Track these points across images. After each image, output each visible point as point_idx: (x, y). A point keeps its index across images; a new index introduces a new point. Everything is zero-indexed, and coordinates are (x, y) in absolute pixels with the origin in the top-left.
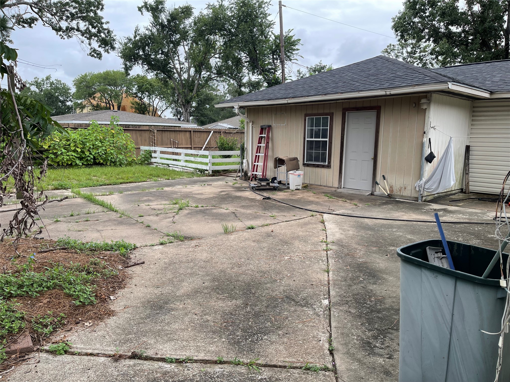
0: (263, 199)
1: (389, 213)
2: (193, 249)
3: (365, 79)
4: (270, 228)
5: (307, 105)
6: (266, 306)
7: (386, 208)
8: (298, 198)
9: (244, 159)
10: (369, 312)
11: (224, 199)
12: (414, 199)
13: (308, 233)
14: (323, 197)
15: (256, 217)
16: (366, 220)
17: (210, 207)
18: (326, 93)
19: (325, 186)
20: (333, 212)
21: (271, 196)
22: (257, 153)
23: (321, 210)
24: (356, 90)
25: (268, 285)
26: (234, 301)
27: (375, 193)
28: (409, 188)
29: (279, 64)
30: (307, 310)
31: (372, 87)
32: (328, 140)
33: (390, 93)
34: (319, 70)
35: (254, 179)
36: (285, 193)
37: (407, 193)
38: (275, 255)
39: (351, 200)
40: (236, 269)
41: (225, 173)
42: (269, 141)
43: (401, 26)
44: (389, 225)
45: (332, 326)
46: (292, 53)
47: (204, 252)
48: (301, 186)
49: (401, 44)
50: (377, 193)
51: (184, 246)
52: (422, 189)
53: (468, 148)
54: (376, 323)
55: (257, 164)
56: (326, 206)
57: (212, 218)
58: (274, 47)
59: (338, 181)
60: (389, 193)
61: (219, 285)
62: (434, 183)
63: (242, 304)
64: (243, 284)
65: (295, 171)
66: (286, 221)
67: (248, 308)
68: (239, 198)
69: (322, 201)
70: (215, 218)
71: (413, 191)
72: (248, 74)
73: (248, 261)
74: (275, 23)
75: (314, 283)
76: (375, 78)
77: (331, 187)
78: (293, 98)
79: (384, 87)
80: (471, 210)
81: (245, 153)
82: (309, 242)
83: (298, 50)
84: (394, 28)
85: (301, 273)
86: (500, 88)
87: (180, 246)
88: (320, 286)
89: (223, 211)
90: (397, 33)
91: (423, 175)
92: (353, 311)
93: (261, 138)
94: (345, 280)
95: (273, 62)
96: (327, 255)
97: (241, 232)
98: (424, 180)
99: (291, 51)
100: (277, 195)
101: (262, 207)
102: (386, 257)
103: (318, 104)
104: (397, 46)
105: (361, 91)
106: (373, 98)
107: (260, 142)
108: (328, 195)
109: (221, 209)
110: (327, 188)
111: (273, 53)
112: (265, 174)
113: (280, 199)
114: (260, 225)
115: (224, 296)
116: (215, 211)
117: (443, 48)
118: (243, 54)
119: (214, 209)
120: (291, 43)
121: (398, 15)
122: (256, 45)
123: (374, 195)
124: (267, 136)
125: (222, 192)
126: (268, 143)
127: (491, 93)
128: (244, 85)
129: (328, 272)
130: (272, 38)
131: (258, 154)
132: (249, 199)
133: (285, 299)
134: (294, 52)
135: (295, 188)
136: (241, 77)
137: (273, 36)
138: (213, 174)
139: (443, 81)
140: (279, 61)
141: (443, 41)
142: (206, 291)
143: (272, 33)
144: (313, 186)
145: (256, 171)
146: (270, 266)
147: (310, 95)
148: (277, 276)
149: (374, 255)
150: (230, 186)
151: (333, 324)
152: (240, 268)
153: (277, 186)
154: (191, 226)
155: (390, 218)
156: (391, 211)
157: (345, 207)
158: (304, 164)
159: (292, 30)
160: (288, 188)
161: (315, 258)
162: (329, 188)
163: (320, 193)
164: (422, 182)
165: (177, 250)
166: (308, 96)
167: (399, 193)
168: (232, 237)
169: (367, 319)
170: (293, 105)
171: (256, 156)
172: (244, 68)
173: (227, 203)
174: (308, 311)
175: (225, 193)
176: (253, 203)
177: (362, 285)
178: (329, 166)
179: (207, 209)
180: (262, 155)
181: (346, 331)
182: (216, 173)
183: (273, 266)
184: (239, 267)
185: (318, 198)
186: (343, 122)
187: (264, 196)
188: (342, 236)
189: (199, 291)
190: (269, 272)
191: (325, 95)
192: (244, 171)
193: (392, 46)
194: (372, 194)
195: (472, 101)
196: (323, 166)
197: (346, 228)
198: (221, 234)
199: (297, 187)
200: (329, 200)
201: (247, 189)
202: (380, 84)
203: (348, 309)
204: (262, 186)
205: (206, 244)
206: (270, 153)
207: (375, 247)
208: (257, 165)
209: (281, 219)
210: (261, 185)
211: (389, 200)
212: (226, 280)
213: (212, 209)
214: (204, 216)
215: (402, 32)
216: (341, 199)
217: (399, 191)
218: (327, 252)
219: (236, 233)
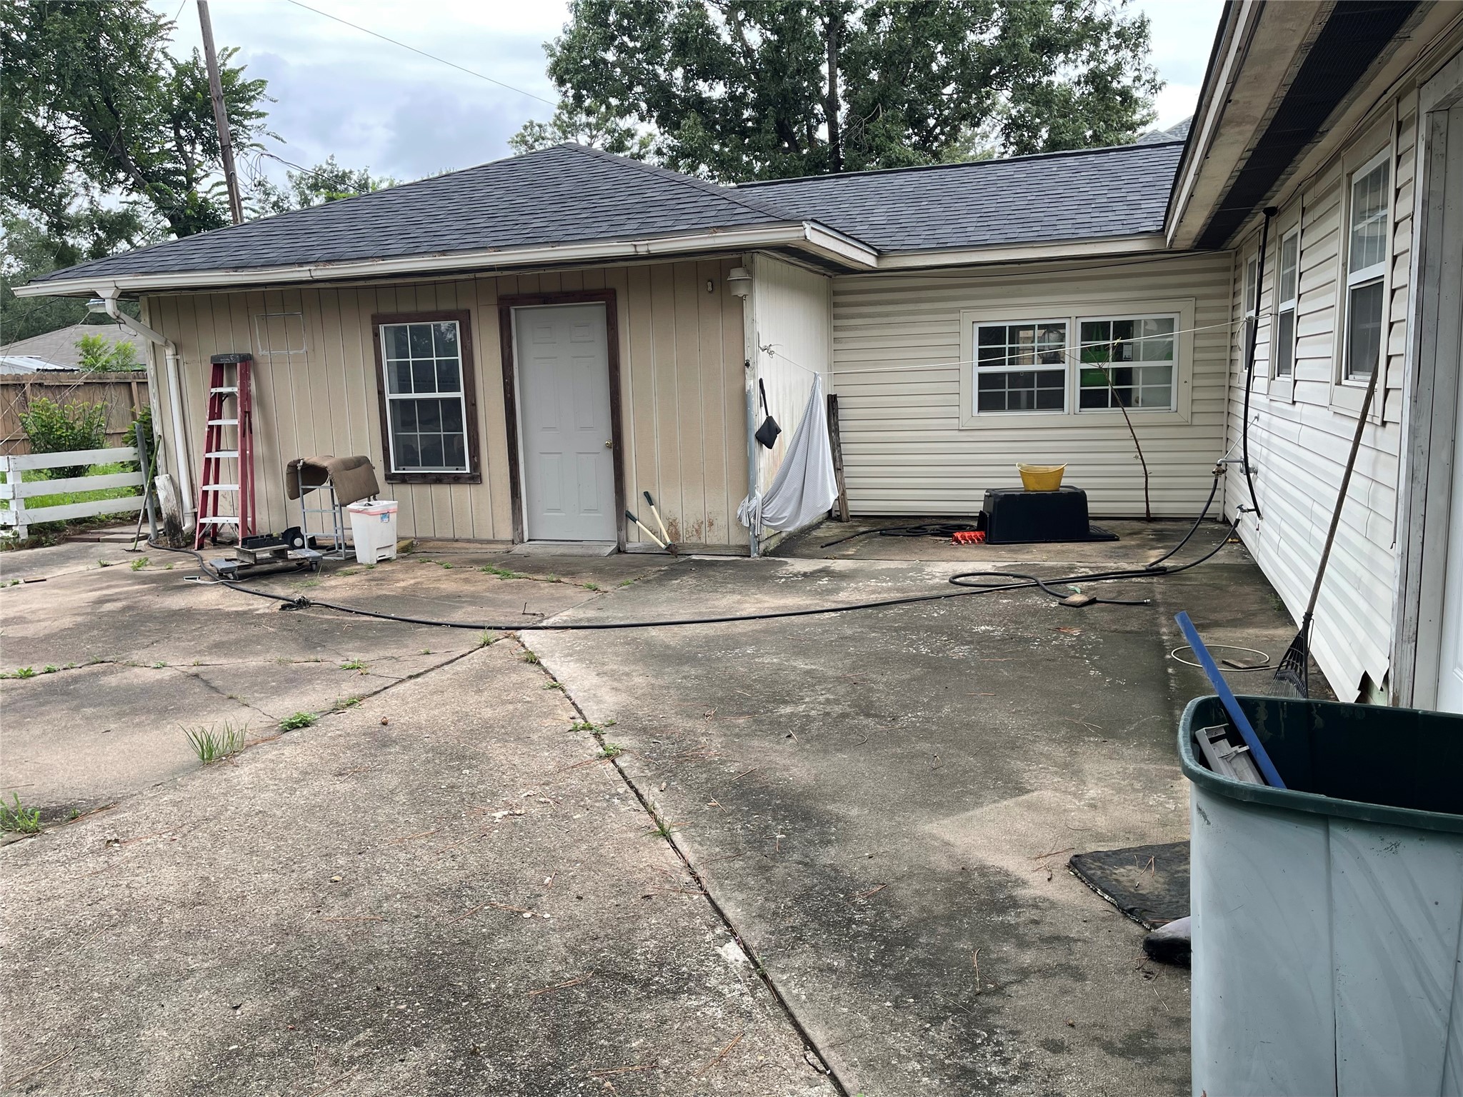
0: (283, 608)
1: (700, 600)
2: (102, 859)
3: (555, 208)
4: (371, 713)
5: (376, 287)
6: (548, 1038)
7: (680, 587)
8: (404, 588)
9: (155, 474)
10: (883, 952)
11: (126, 627)
12: (738, 552)
13: (511, 707)
14: (481, 576)
15: (292, 681)
16: (653, 632)
17: (86, 669)
18: (444, 248)
19: (469, 541)
20: (541, 621)
21: (310, 595)
22: (209, 450)
23: (502, 620)
24: (540, 240)
25: (502, 942)
26: (414, 1055)
27: (628, 546)
28: (721, 521)
29: (200, 158)
30: (696, 1003)
31: (589, 232)
32: (461, 394)
33: (648, 251)
34: (329, 183)
35: (207, 541)
36: (351, 579)
37: (716, 537)
38: (448, 811)
39: (571, 574)
40: (336, 909)
41: (83, 529)
42: (250, 407)
43: (576, 70)
44: (728, 637)
45: (819, 1046)
46: (239, 123)
47: (157, 860)
48: (395, 548)
49: (558, 122)
50: (634, 544)
51: (50, 855)
52: (757, 522)
53: (832, 401)
54: (928, 985)
55: (216, 487)
56: (510, 604)
57: (117, 709)
58: (175, 103)
59: (510, 522)
60: (668, 541)
61: (307, 997)
62: (788, 500)
63: (455, 1059)
64: (402, 963)
65: (365, 501)
66: (410, 677)
67: (485, 1068)
68: (186, 615)
69: (488, 590)
70: (126, 708)
71: (733, 530)
72: (87, 187)
73: (363, 863)
74: (175, 25)
75: (649, 890)
76: (584, 204)
77: (489, 542)
78: (329, 261)
79: (628, 232)
80: (884, 565)
81: (160, 452)
82: (535, 737)
83: (260, 115)
84: (555, 73)
85: (583, 862)
86: (896, 243)
87: (34, 856)
88: (674, 894)
89: (147, 675)
90: (563, 89)
91: (755, 481)
92: (839, 963)
93: (217, 401)
94: (738, 853)
95: (180, 149)
96: (621, 772)
97: (266, 747)
98: (759, 495)
99: (235, 117)
100: (324, 589)
101: (295, 640)
102: (791, 741)
103: (415, 285)
104: (549, 129)
105: (559, 243)
106: (589, 267)
107: (215, 413)
108: (495, 568)
109: (136, 670)
110: (480, 546)
111: (177, 120)
112: (249, 519)
113: (344, 601)
114: (328, 707)
115: (358, 1044)
116: (112, 681)
117: (692, 139)
118: (64, 118)
119: (104, 673)
120: (237, 92)
121: (564, 38)
122: (114, 90)
123: (625, 552)
124: (241, 390)
125: (101, 601)
126: (247, 414)
127: (880, 254)
128: (75, 224)
129: (665, 835)
130: (168, 71)
131: (213, 455)
132: (228, 614)
133: (596, 982)
134: (246, 122)
135: (376, 556)
136: (62, 196)
137: (168, 65)
138: (34, 537)
139: (787, 217)
140: (199, 148)
141: (689, 118)
142: (266, 1044)
143: (166, 55)
144: (431, 544)
145: (215, 514)
146: (459, 859)
147: (389, 253)
148: (506, 894)
149: (756, 743)
150: (125, 576)
151: (818, 1035)
152: (353, 899)
153: (313, 558)
154: (39, 760)
155: (713, 618)
156: (702, 595)
157: (569, 601)
158: (390, 478)
159: (236, 50)
160: (353, 559)
161: (590, 791)
162: (484, 546)
163: (465, 563)
164: (754, 502)
165: (28, 879)
166: (384, 257)
167: (694, 540)
168: (244, 773)
169: (896, 978)
170: (328, 285)
171: (208, 461)
172: (71, 167)
173: (146, 642)
174: (705, 1010)
175: (119, 605)
176: (254, 630)
177: (796, 857)
178: (475, 478)
179: (76, 680)
180: (229, 455)
181: (870, 1049)
182: (42, 534)
183: (471, 859)
184: (346, 895)
185: (466, 581)
186: (505, 340)
187: (279, 598)
188: (623, 698)
189: (238, 1052)
190: (470, 888)
191: (444, 253)
192: (164, 516)
193: (537, 128)
194: (619, 550)
195: (830, 277)
196: (456, 479)
197: (612, 667)
198: (189, 770)
199: (381, 553)
200: (507, 585)
201: (198, 581)
202: (610, 223)
203: (820, 959)
204: (258, 562)
205: (146, 826)
206: (259, 449)
207: (742, 714)
208: (216, 493)
209: (389, 671)
210: (256, 560)
211: (674, 560)
212: (327, 967)
213: (95, 675)
214: (77, 709)
215: (577, 87)
216: (540, 577)
217: (694, 533)
218: (613, 761)
219: (248, 755)
